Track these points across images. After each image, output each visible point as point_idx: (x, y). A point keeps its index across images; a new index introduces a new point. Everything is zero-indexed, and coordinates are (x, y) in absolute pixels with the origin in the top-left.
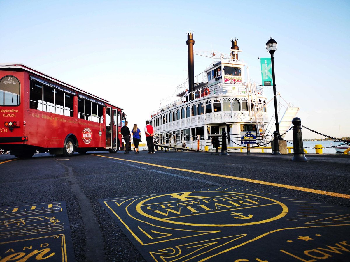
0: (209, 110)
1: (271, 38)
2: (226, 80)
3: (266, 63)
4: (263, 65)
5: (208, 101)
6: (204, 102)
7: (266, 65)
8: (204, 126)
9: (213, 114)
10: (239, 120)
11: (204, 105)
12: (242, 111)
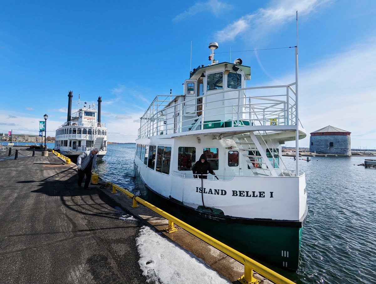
8: (68, 140)
9: (72, 135)
10: (85, 139)
11: (69, 130)
12: (87, 135)
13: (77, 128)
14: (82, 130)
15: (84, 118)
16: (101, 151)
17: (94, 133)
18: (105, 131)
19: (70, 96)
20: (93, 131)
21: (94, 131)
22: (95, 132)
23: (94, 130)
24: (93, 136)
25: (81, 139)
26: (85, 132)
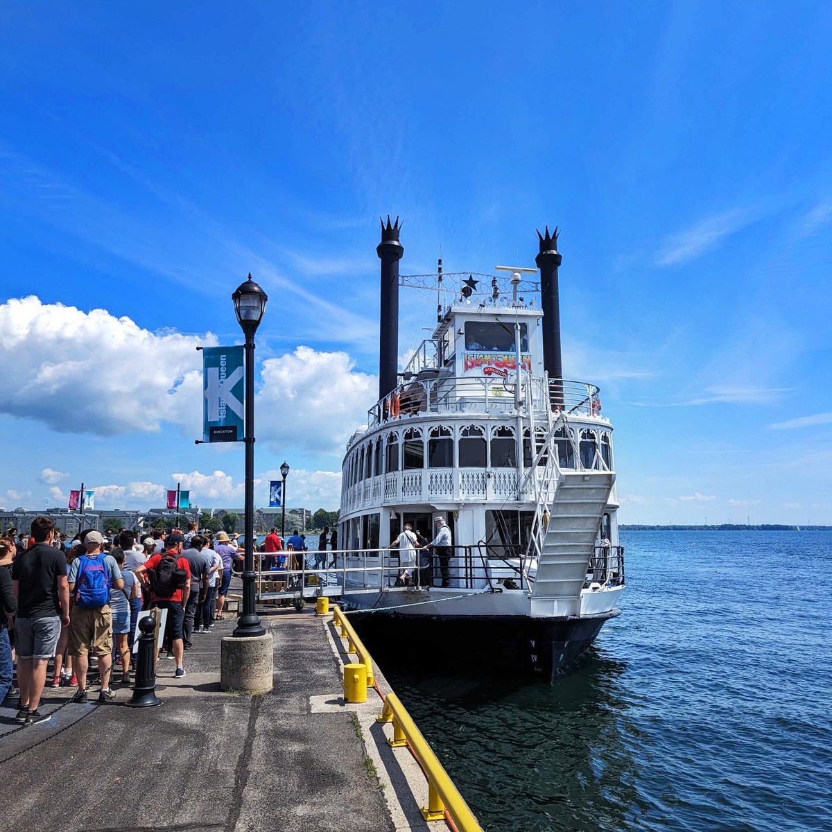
0: (413, 461)
1: (250, 277)
2: (469, 364)
3: (223, 363)
4: (214, 371)
5: (412, 429)
6: (400, 432)
7: (223, 370)
8: (381, 511)
9: (401, 475)
10: (478, 497)
11: (385, 444)
12: (489, 468)
13: (426, 427)
14: (457, 436)
15: (467, 368)
16: (589, 590)
17: (535, 457)
18: (599, 441)
19: (389, 253)
20: (527, 444)
21: (533, 438)
22: (539, 448)
23: (527, 433)
24: (529, 477)
25: (456, 499)
26: (473, 453)
